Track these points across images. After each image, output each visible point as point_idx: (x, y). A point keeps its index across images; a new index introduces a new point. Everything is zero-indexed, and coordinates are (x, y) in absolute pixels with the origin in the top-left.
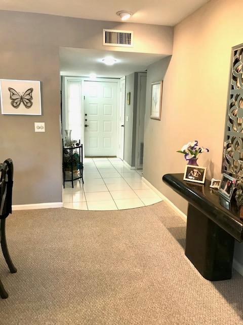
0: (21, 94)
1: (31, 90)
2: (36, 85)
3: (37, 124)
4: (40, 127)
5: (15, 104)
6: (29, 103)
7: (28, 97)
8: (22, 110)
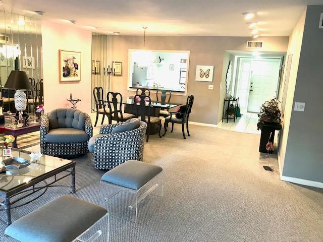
0: (205, 72)
1: (209, 70)
2: (211, 68)
3: (210, 86)
4: (211, 87)
5: (201, 76)
6: (207, 76)
7: (207, 73)
8: (204, 79)
